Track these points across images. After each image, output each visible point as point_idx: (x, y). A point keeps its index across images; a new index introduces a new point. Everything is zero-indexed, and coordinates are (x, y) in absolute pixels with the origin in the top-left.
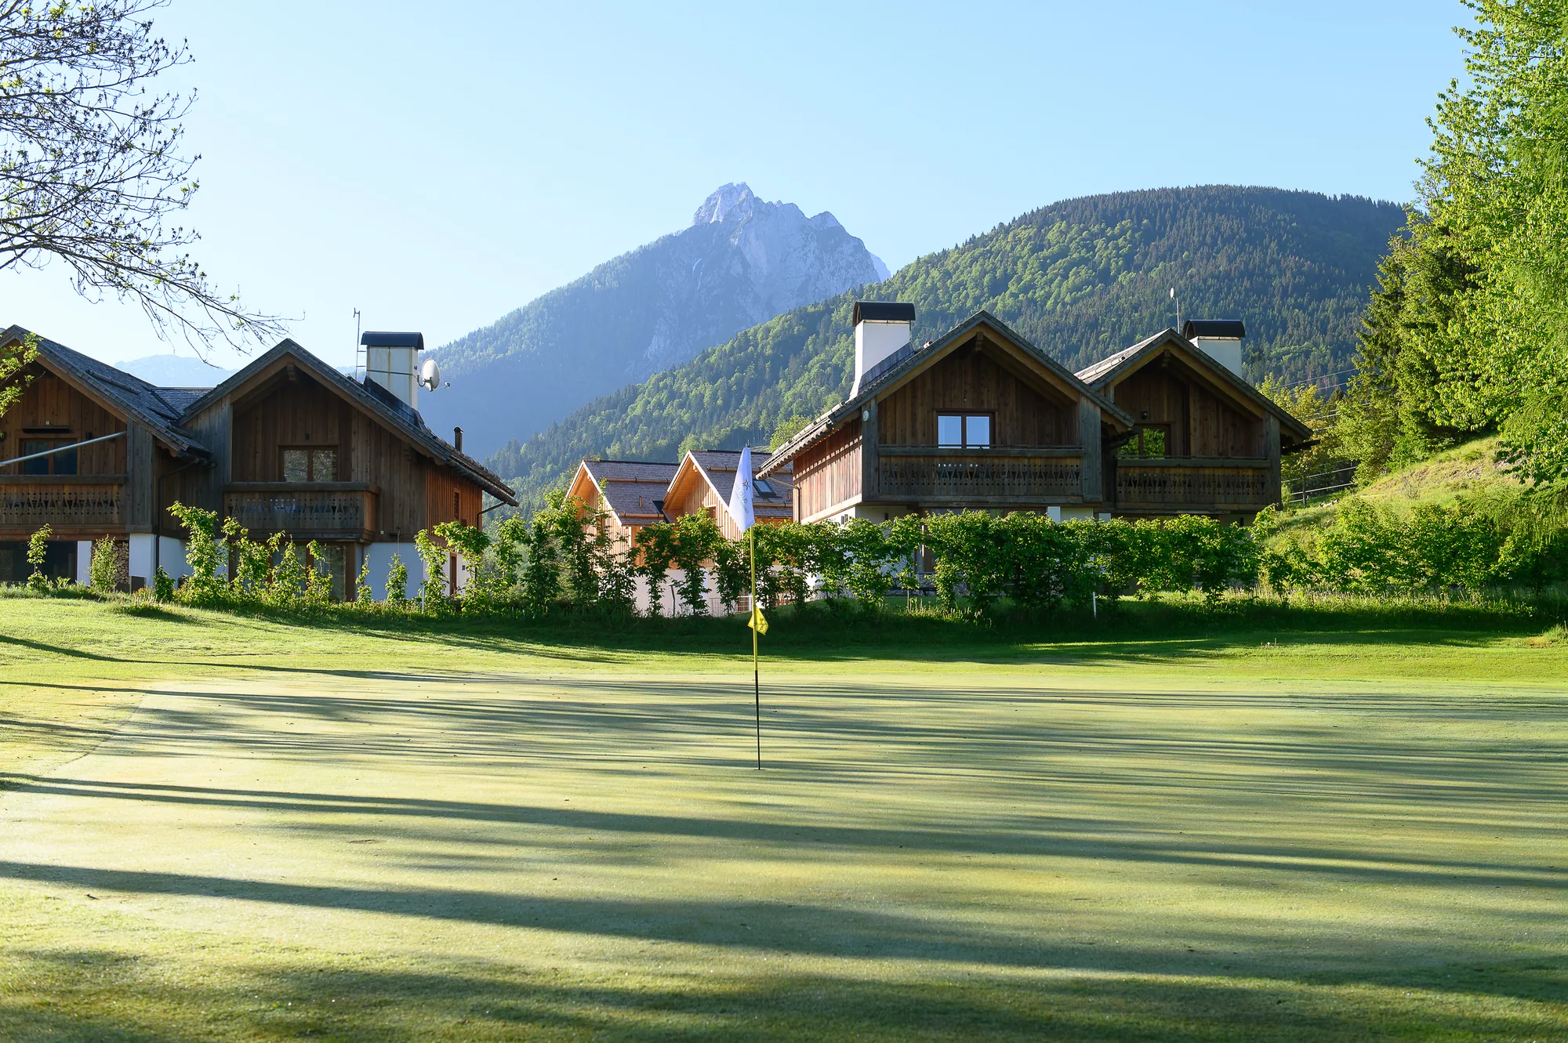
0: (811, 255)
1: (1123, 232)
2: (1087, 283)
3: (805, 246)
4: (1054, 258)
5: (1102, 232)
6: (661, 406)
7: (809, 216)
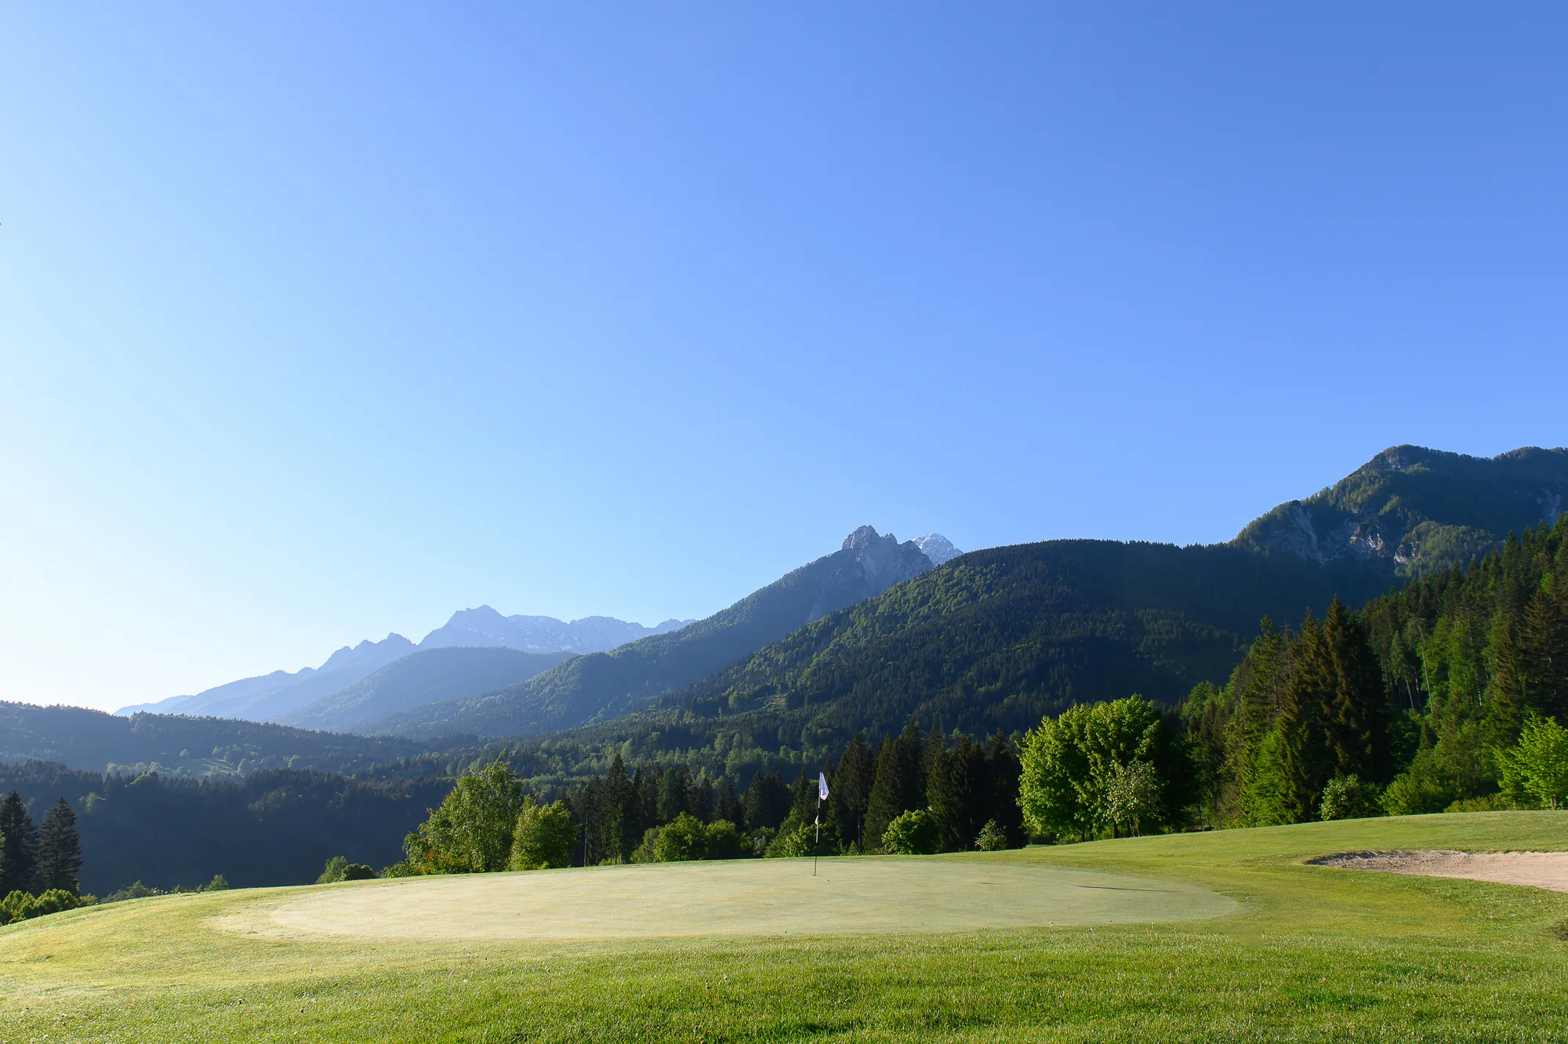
0: (899, 565)
1: (991, 570)
2: (964, 600)
3: (895, 561)
4: (953, 586)
5: (981, 572)
6: (760, 665)
7: (900, 542)
